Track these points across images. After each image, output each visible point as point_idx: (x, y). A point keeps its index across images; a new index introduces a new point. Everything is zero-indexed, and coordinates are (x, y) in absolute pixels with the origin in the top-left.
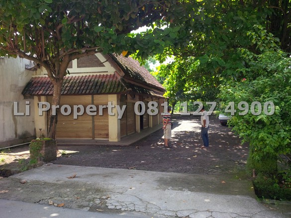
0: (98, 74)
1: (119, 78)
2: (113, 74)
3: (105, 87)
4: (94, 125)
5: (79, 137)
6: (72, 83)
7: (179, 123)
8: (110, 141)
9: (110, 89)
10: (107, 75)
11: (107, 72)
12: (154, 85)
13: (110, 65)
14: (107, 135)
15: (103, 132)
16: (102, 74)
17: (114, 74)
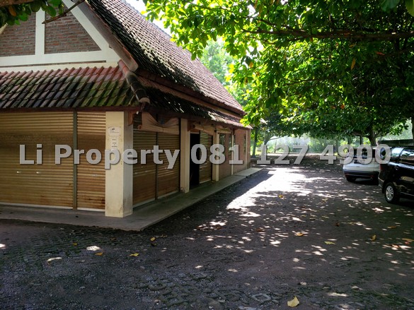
0: (84, 66)
1: (126, 74)
2: (115, 65)
3: (91, 94)
4: (77, 180)
5: (48, 202)
6: (27, 84)
7: (270, 173)
8: (107, 215)
9: (101, 98)
10: (103, 68)
11: (105, 61)
12: (223, 101)
13: (108, 45)
14: (102, 202)
15: (96, 195)
16: (92, 66)
17: (118, 67)
